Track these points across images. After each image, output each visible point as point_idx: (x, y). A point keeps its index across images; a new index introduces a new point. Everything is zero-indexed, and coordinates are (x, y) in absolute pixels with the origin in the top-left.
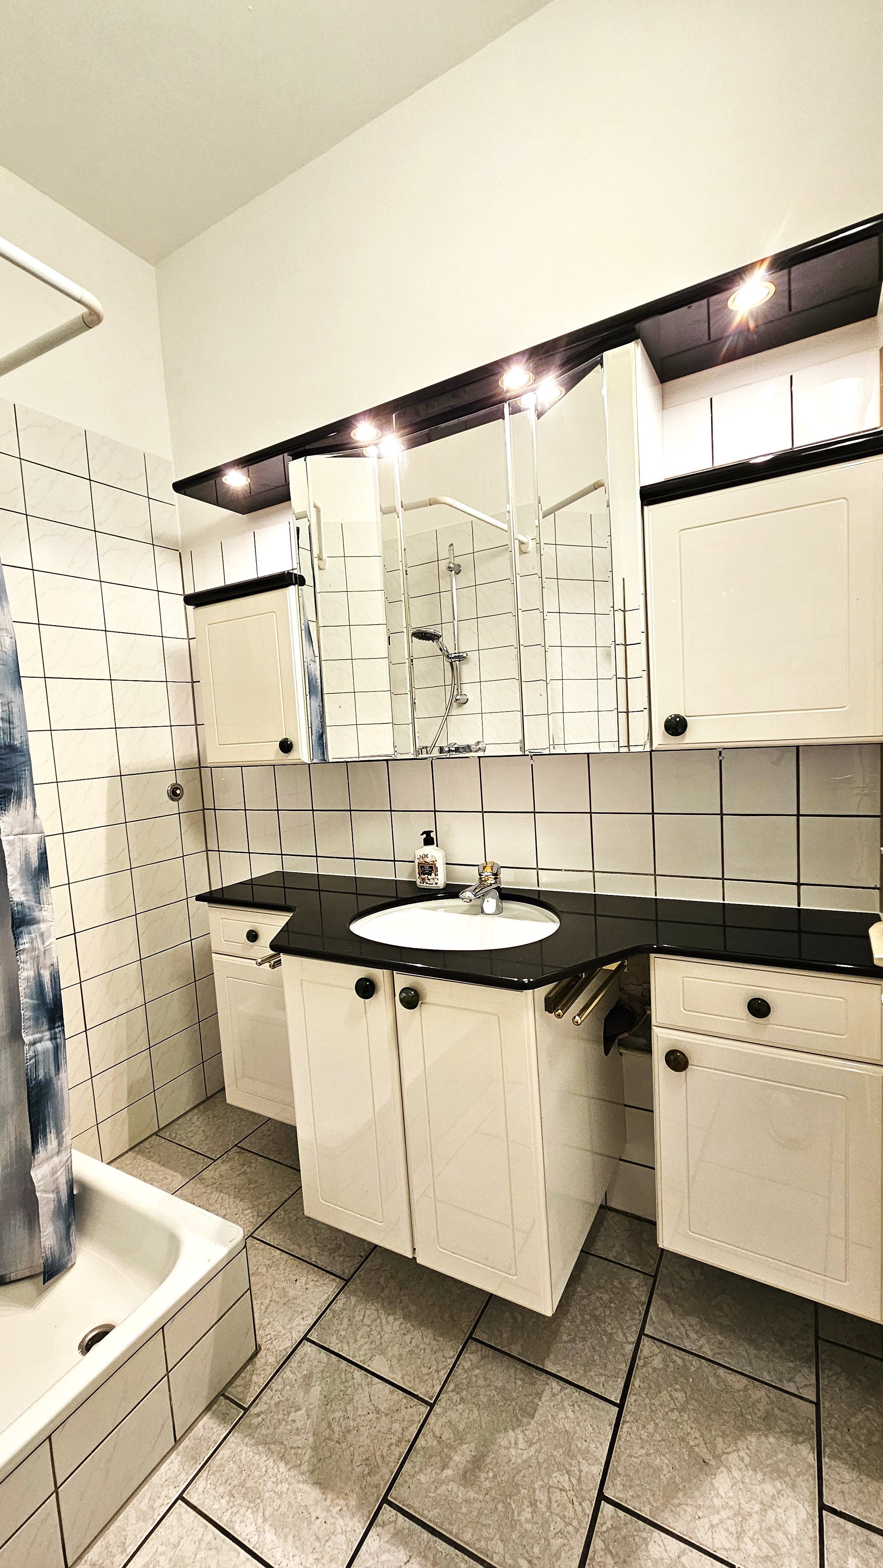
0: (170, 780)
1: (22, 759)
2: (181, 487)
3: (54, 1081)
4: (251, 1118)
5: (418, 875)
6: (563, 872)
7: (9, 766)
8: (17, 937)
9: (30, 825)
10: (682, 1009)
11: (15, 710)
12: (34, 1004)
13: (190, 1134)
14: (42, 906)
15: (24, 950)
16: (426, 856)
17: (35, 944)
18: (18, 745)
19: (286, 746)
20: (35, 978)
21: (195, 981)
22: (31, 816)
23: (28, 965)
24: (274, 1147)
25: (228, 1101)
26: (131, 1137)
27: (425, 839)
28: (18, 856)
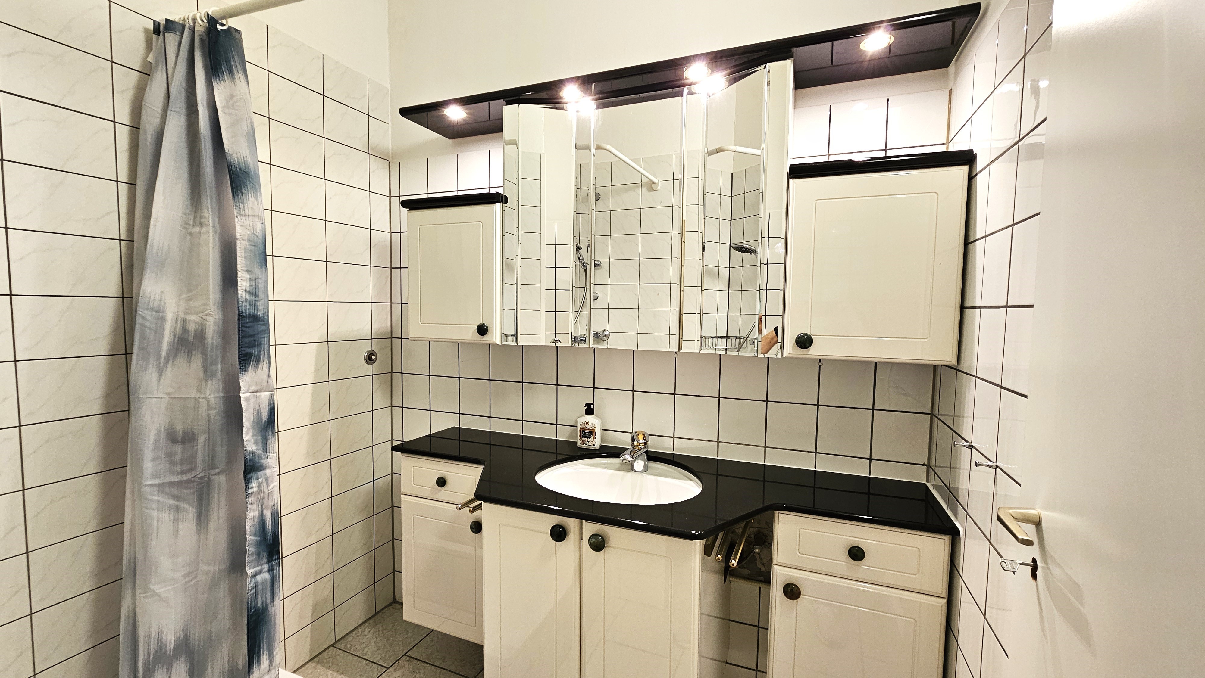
0: (367, 347)
1: (263, 328)
2: (406, 112)
3: (270, 608)
4: (416, 630)
5: (579, 438)
6: (694, 441)
7: (252, 333)
8: (247, 481)
9: (265, 384)
10: (798, 554)
11: (261, 286)
12: (257, 540)
13: (364, 645)
14: (268, 454)
15: (252, 493)
16: (588, 423)
17: (262, 488)
18: (261, 316)
19: (482, 330)
20: (259, 518)
21: (374, 515)
22: (265, 377)
23: (255, 507)
24: (438, 655)
25: (405, 618)
26: (312, 650)
27: (586, 409)
28: (252, 411)
